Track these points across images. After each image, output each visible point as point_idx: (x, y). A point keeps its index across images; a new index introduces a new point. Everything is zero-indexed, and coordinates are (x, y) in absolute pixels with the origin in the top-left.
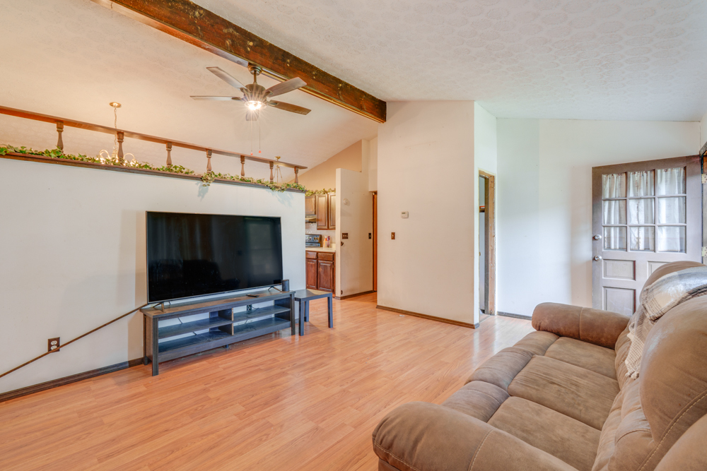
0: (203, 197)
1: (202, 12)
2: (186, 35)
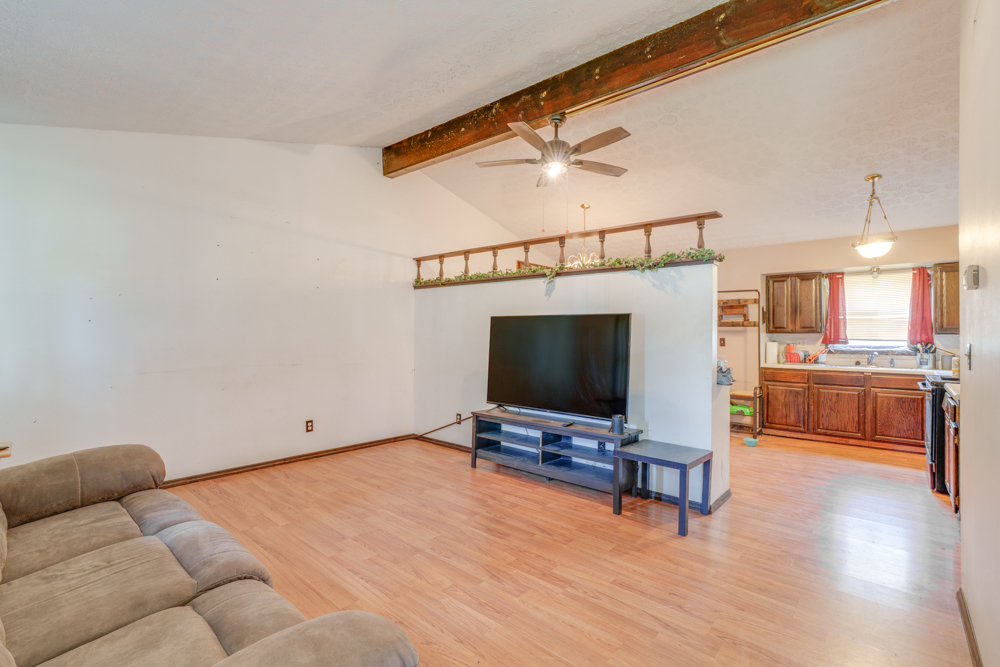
0: (550, 296)
1: (498, 105)
2: (489, 140)
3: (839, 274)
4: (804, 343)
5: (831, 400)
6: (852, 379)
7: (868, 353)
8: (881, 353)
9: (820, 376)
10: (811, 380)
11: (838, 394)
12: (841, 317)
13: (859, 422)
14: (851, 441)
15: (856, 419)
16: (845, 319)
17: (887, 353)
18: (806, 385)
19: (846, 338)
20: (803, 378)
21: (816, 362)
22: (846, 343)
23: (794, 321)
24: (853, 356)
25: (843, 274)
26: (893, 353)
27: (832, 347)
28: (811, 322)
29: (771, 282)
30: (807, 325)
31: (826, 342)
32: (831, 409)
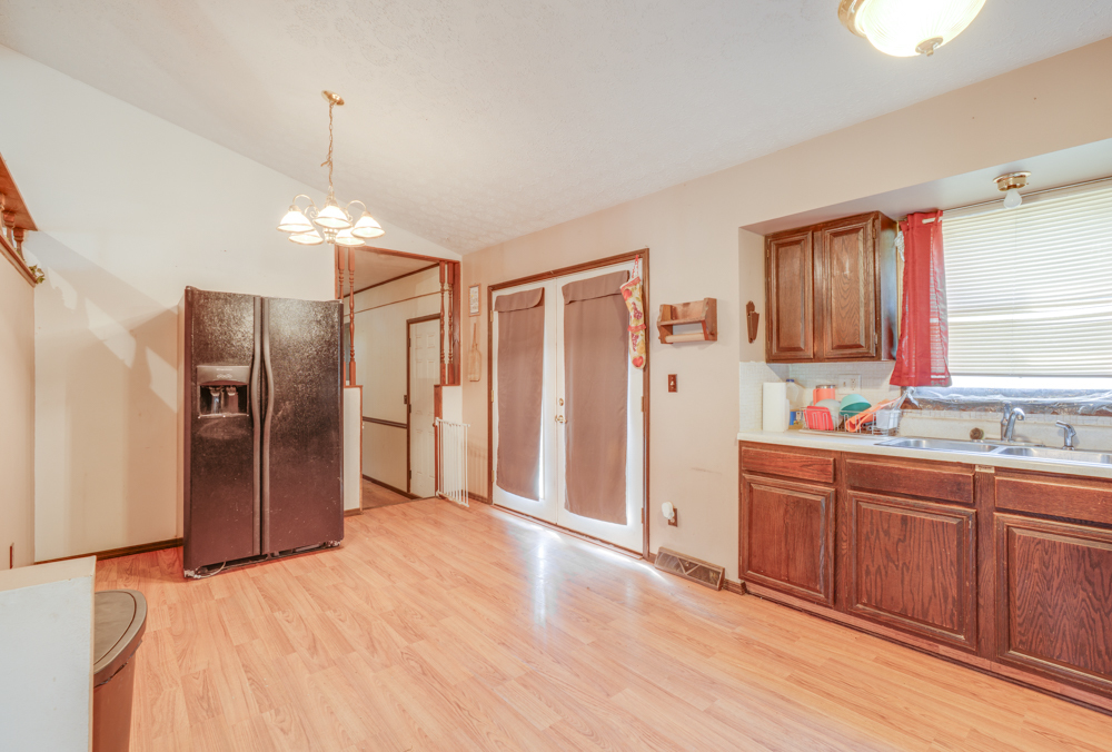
3: (926, 214)
4: (853, 384)
5: (887, 533)
6: (940, 482)
7: (1004, 407)
8: (1033, 409)
9: (863, 468)
10: (843, 477)
11: (904, 519)
12: (934, 320)
13: (960, 602)
14: (942, 649)
15: (953, 592)
16: (943, 323)
17: (1054, 409)
18: (831, 490)
19: (947, 372)
20: (823, 471)
21: (866, 428)
22: (946, 382)
23: (817, 332)
24: (965, 415)
25: (936, 212)
26: (1072, 408)
27: (912, 393)
28: (856, 334)
29: (773, 248)
30: (847, 342)
31: (899, 379)
32: (888, 557)
